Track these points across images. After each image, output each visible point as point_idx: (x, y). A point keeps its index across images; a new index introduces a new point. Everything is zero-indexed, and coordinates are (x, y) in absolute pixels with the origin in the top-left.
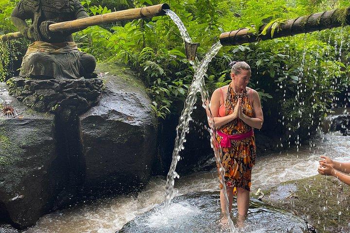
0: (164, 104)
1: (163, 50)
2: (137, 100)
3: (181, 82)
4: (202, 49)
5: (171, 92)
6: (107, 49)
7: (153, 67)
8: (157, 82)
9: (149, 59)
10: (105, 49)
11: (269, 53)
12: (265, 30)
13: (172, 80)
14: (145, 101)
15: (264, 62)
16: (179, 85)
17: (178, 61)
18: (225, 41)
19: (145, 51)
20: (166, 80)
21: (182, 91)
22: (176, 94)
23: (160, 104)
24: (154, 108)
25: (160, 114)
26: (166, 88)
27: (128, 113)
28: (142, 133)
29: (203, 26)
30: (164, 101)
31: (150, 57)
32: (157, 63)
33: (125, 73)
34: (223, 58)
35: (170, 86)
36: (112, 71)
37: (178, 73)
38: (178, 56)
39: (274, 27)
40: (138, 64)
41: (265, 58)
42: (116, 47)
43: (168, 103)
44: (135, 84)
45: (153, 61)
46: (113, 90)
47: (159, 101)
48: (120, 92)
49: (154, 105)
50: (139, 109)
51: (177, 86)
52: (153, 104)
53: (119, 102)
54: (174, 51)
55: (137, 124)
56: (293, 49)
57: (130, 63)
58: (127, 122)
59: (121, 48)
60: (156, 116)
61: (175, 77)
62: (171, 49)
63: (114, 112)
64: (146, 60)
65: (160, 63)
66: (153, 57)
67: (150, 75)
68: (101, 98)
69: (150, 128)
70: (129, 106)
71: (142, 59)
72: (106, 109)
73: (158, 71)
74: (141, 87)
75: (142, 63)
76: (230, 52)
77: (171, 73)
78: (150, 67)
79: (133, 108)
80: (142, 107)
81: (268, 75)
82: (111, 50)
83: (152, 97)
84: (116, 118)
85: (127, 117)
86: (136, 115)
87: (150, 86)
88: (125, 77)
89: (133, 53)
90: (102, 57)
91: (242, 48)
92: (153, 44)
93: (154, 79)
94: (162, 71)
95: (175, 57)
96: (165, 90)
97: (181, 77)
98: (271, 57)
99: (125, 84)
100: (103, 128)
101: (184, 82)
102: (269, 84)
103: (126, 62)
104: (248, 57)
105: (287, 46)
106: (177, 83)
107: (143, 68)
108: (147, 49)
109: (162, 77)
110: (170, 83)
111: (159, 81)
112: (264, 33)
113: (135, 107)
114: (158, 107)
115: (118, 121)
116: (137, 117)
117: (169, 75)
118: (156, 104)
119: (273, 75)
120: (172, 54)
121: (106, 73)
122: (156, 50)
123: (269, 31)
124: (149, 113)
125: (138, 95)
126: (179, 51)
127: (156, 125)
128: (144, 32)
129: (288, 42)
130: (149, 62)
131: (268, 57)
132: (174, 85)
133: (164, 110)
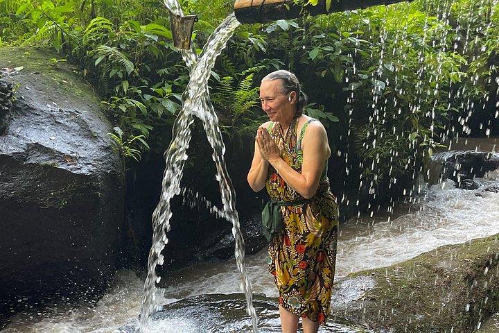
0: (138, 132)
1: (132, 25)
2: (83, 125)
3: (168, 90)
4: (207, 24)
5: (149, 109)
6: (19, 19)
7: (113, 58)
8: (121, 89)
9: (105, 41)
10: (14, 19)
11: (335, 35)
13: (151, 85)
14: (99, 126)
15: (324, 53)
16: (164, 94)
17: (162, 47)
19: (95, 26)
20: (139, 84)
21: (170, 106)
22: (160, 113)
23: (128, 130)
24: (117, 140)
25: (129, 152)
26: (139, 99)
27: (65, 150)
28: (96, 189)
30: (138, 127)
31: (106, 37)
32: (120, 50)
33: (58, 70)
34: (249, 43)
35: (148, 97)
36: (31, 64)
37: (164, 71)
38: (161, 37)
40: (83, 51)
41: (326, 45)
42: (36, 16)
43: (145, 129)
44: (78, 92)
45: (111, 46)
46: (36, 104)
47: (127, 125)
48: (49, 108)
49: (117, 135)
50: (86, 142)
51: (161, 97)
52: (114, 132)
53: (47, 128)
54: (152, 26)
55: (85, 170)
56: (377, 29)
57: (67, 48)
58: (64, 167)
59: (46, 16)
60: (121, 156)
61: (156, 79)
62: (147, 23)
63: (38, 147)
64: (98, 42)
65: (126, 51)
66: (112, 38)
67: (108, 74)
68: (11, 119)
69: (111, 178)
70: (68, 136)
71: (91, 42)
72: (21, 142)
73: (123, 66)
74: (91, 97)
75: (91, 49)
76: (259, 31)
77: (149, 70)
78: (107, 57)
79: (74, 140)
80: (93, 137)
81: (330, 77)
82: (27, 21)
83: (113, 118)
84: (43, 160)
85: (64, 158)
86: (82, 154)
87: (108, 97)
88: (57, 77)
89: (71, 29)
90: (7, 34)
91: (283, 24)
92: (112, 10)
93: (116, 81)
94: (130, 66)
95: (156, 39)
96: (138, 104)
97: (170, 78)
98: (337, 43)
99: (55, 93)
100: (17, 178)
101: (175, 89)
102: (333, 95)
103: (59, 47)
104: (295, 42)
105: (367, 21)
106: (159, 91)
107: (91, 60)
108: (99, 20)
109: (130, 78)
110: (146, 91)
111: (126, 85)
113: (79, 138)
114: (125, 138)
115: (46, 166)
116: (84, 158)
117: (144, 73)
118: (120, 132)
119: (339, 78)
120: (149, 32)
121: (18, 69)
122: (117, 23)
124: (107, 149)
125: (84, 114)
126: (162, 28)
127: (121, 173)
129: (369, 14)
130: (104, 48)
131: (331, 43)
132: (156, 94)
133: (137, 144)
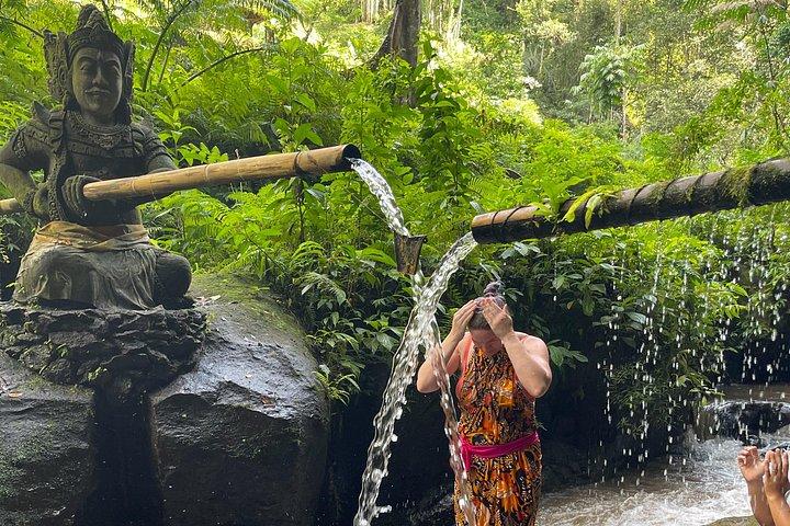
0: (347, 371)
1: (346, 250)
2: (285, 362)
3: (384, 323)
4: (432, 248)
5: (362, 345)
6: (218, 244)
7: (323, 286)
8: (330, 321)
9: (313, 267)
10: (214, 243)
11: (581, 261)
12: (571, 210)
13: (364, 317)
14: (303, 363)
15: (571, 281)
16: (380, 328)
17: (379, 275)
18: (484, 233)
19: (304, 251)
20: (351, 316)
21: (386, 341)
22: (374, 349)
23: (337, 369)
24: (323, 379)
25: (336, 393)
26: (350, 333)
27: (263, 390)
28: (295, 436)
29: (435, 196)
30: (348, 365)
31: (316, 263)
32: (331, 277)
33: (259, 299)
34: (480, 270)
35: (361, 331)
36: (229, 293)
37: (381, 301)
38: (378, 263)
39: (591, 206)
40: (288, 279)
41: (573, 273)
42: (238, 240)
43: (356, 368)
44: (281, 324)
45: (321, 273)
46: (230, 336)
47: (335, 363)
48: (245, 341)
49: (323, 374)
50: (288, 381)
51: (375, 330)
52: (320, 371)
53: (243, 365)
54: (369, 251)
55: (283, 414)
56: (636, 254)
57: (270, 275)
58: (260, 409)
59: (250, 240)
60: (326, 398)
61: (370, 311)
62: (363, 247)
63: (231, 386)
64: (305, 269)
65: (337, 278)
66: (323, 264)
67: (316, 304)
68: (202, 353)
69: (314, 424)
70: (266, 373)
71: (298, 268)
72: (212, 379)
73: (334, 295)
74: (296, 331)
75: (298, 276)
76: (497, 256)
77: (363, 300)
78: (316, 286)
79: (276, 378)
80: (295, 375)
81: (578, 310)
82: (227, 245)
83: (319, 354)
84: (235, 400)
85: (261, 399)
86: (282, 394)
87: (315, 329)
88: (258, 307)
89: (276, 254)
90: (205, 260)
91: (522, 248)
92: (324, 234)
93: (325, 312)
94: (341, 296)
95: (373, 265)
96: (349, 338)
97: (386, 309)
98: (587, 270)
99: (257, 324)
100: (204, 422)
101: (392, 322)
102: (581, 331)
103: (261, 274)
104: (535, 269)
105: (623, 245)
106: (374, 324)
107: (298, 288)
108: (308, 244)
109: (342, 310)
110: (359, 324)
111: (335, 317)
112: (569, 217)
113: (279, 377)
114: (332, 377)
115: (239, 408)
116: (283, 400)
117: (357, 304)
118: (327, 371)
119: (589, 310)
120: (365, 257)
121: (214, 298)
122: (328, 247)
123: (581, 213)
124: (310, 389)
125: (287, 349)
126: (381, 253)
127: (326, 418)
128: (303, 208)
129: (623, 238)
130: (312, 275)
131: (578, 270)
132: (370, 327)
133: (345, 385)
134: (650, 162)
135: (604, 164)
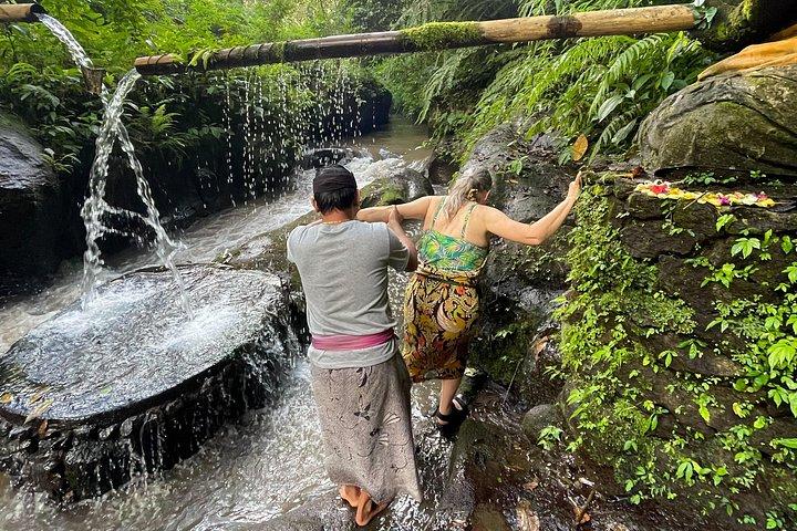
0: (68, 151)
1: (54, 69)
2: (13, 149)
3: (93, 118)
5: (77, 133)
7: (39, 94)
8: (50, 118)
9: (29, 81)
12: (195, 57)
13: (77, 115)
14: (28, 148)
16: (90, 121)
19: (18, 69)
20: (67, 114)
22: (88, 136)
23: (59, 151)
24: (49, 158)
25: (62, 167)
26: (66, 125)
28: (33, 199)
30: (70, 147)
31: (30, 78)
32: (46, 88)
35: (75, 124)
39: (205, 58)
40: (7, 89)
43: (76, 149)
44: (6, 122)
45: (36, 85)
47: (57, 146)
49: (49, 155)
50: (17, 162)
51: (87, 123)
52: (46, 153)
55: (18, 186)
60: (54, 171)
61: (81, 110)
62: (68, 68)
64: (23, 82)
65: (51, 89)
66: (36, 78)
67: (36, 106)
69: (46, 190)
71: (15, 82)
73: (50, 101)
74: (20, 126)
75: (16, 87)
77: (75, 103)
78: (33, 94)
79: (7, 161)
80: (24, 158)
83: (43, 142)
86: (14, 172)
87: (37, 124)
92: (34, 57)
93: (43, 112)
94: (55, 101)
95: (78, 80)
96: (67, 130)
97: (93, 109)
106: (86, 119)
107: (17, 96)
108: (22, 65)
109: (59, 111)
110: (72, 120)
111: (54, 116)
112: (193, 62)
113: (10, 160)
114: (56, 157)
116: (16, 176)
117: (70, 106)
118: (52, 153)
120: (71, 75)
122: (40, 67)
123: (200, 61)
124: (39, 166)
125: (13, 140)
127: (55, 184)
128: (13, 39)
130: (29, 86)
132: (82, 121)
133: (68, 161)
134: (260, 20)
135: (233, 19)
